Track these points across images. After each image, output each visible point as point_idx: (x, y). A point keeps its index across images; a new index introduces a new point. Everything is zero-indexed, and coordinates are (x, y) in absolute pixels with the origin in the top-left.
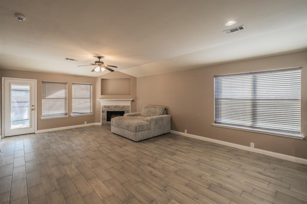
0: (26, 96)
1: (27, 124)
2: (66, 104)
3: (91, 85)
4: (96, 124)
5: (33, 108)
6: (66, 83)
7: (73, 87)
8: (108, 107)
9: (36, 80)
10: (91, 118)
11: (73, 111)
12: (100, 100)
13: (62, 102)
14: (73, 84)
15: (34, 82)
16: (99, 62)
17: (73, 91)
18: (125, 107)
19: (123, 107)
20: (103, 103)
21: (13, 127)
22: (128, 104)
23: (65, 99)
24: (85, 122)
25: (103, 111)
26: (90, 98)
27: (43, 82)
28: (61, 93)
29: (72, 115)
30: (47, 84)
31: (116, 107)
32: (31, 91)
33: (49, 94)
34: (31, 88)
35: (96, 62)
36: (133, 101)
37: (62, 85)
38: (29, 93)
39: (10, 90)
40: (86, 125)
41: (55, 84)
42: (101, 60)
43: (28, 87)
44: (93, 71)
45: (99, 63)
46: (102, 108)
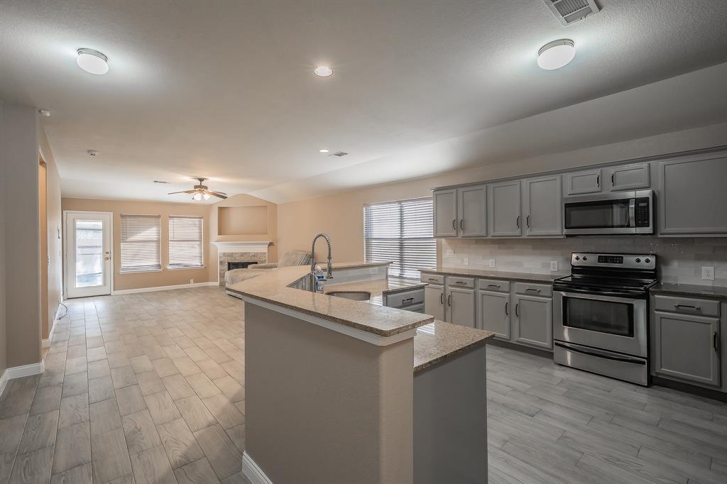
0: (98, 238)
1: (99, 281)
2: (158, 250)
3: (201, 218)
4: (210, 284)
5: (108, 256)
6: (159, 217)
7: (171, 222)
8: (231, 255)
9: (112, 214)
10: (201, 274)
11: (171, 262)
12: (216, 244)
13: (153, 247)
14: (170, 217)
15: (109, 216)
16: (200, 186)
17: (170, 227)
18: (259, 256)
19: (255, 255)
20: (222, 248)
21: (78, 285)
22: (264, 249)
23: (158, 241)
24: (192, 280)
25: (221, 263)
26: (200, 241)
27: (122, 216)
28: (151, 233)
29: (169, 267)
30: (128, 219)
31: (242, 254)
32: (104, 230)
33: (133, 234)
34: (104, 225)
35: (196, 187)
36: (271, 244)
37: (153, 220)
38: (101, 234)
39: (75, 229)
40: (192, 285)
41: (141, 219)
42: (204, 183)
43: (99, 224)
44: (193, 199)
45: (201, 188)
46: (220, 257)
